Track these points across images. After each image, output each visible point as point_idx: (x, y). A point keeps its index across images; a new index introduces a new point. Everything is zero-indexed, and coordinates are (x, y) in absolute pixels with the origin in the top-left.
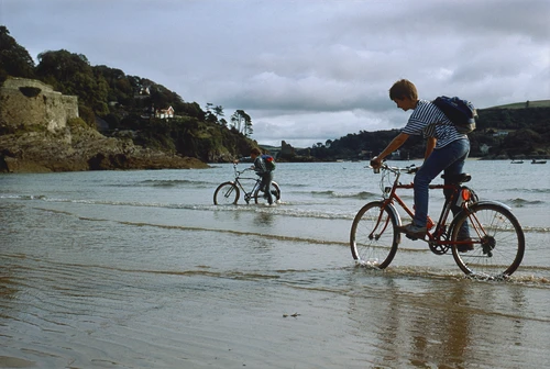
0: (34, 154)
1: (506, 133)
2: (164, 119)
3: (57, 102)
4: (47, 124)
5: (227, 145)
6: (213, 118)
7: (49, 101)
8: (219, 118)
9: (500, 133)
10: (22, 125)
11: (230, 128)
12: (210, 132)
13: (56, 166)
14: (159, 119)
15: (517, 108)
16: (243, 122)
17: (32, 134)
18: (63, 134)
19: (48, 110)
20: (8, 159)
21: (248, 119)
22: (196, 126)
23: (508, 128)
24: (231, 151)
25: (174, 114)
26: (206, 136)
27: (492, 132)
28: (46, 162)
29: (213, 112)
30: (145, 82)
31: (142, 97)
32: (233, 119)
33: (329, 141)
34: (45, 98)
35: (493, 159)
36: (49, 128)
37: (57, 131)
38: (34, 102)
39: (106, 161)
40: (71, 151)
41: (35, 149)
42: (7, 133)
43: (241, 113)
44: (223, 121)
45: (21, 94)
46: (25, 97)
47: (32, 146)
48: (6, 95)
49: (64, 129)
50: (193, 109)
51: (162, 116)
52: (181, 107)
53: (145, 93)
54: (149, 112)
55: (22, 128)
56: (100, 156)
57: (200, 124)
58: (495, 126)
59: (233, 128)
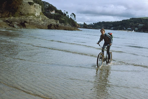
0: (33, 23)
1: (142, 25)
2: (52, 14)
3: (38, 7)
4: (35, 14)
5: (69, 22)
6: (65, 15)
7: (36, 7)
8: (67, 15)
9: (140, 25)
10: (28, 13)
11: (70, 18)
12: (64, 18)
13: (38, 27)
14: (51, 14)
15: (146, 18)
16: (73, 16)
17: (31, 16)
18: (39, 17)
19: (36, 10)
20: (26, 24)
21: (75, 16)
22: (61, 17)
23: (143, 24)
24: (70, 24)
25: (55, 13)
26: (63, 19)
27: (138, 25)
28: (36, 26)
29: (65, 13)
30: (47, 3)
31: (46, 7)
32: (71, 15)
33: (94, 23)
34: (35, 6)
35: (139, 32)
36: (36, 15)
37: (38, 16)
38: (32, 7)
39: (53, 26)
40: (43, 22)
41: (33, 21)
42: (24, 15)
43: (73, 14)
44: (68, 16)
45: (28, 4)
46: (29, 5)
47: (32, 20)
48: (24, 4)
49: (40, 16)
50: (60, 12)
51: (52, 13)
52: (57, 11)
53: (47, 6)
54: (48, 12)
55: (28, 14)
56: (51, 25)
57: (62, 16)
58: (139, 23)
59: (71, 18)
